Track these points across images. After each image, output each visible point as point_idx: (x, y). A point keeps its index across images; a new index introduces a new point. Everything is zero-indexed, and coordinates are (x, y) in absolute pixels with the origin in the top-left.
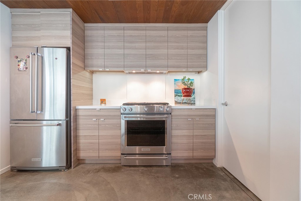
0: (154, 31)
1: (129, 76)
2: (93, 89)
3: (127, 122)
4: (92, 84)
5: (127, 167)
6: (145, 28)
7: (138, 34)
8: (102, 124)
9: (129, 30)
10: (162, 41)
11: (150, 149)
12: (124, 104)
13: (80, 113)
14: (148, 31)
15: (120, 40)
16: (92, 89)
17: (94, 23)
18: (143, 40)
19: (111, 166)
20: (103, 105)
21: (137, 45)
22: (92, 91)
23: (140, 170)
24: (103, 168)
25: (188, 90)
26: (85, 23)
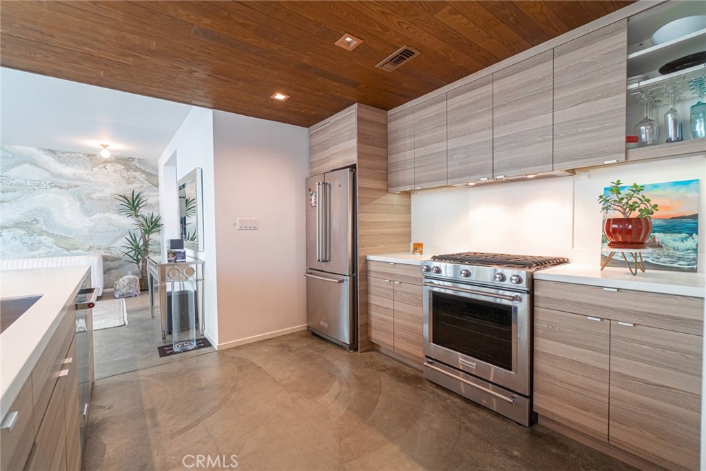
0: (515, 75)
1: (472, 192)
2: (412, 222)
3: (433, 296)
4: (410, 214)
5: (432, 384)
6: (490, 77)
7: (473, 99)
8: (399, 291)
9: (457, 95)
10: (535, 95)
11: (474, 364)
12: (435, 258)
13: (372, 267)
14: (498, 82)
15: (440, 124)
16: (409, 224)
17: (399, 106)
18: (485, 109)
19: (408, 372)
20: (418, 255)
21: (473, 123)
22: (410, 226)
23: (449, 401)
24: (395, 369)
25: (630, 226)
26: (387, 110)
